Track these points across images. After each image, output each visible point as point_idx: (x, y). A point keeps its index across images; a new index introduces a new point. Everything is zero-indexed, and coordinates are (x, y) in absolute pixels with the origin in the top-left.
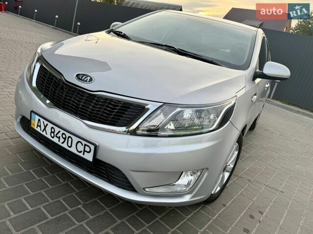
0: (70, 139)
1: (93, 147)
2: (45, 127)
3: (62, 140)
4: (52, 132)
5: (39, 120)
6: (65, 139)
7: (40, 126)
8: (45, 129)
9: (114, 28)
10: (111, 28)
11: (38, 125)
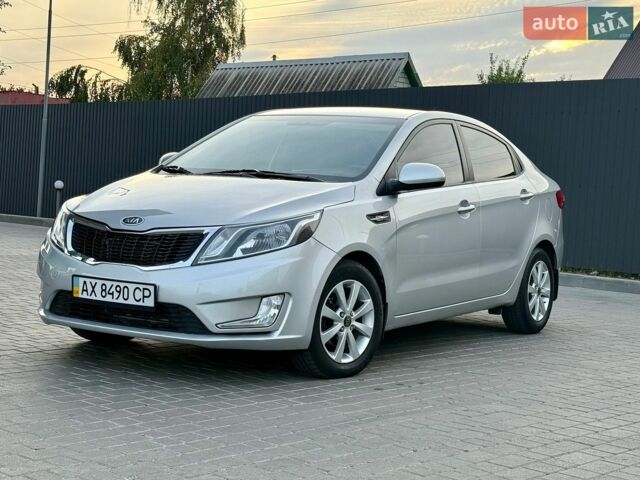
0: (126, 290)
1: (152, 288)
2: (93, 288)
3: (116, 294)
4: (103, 290)
5: (85, 282)
6: (119, 292)
7: (86, 291)
8: (93, 291)
9: (164, 164)
10: (160, 164)
11: (83, 290)
